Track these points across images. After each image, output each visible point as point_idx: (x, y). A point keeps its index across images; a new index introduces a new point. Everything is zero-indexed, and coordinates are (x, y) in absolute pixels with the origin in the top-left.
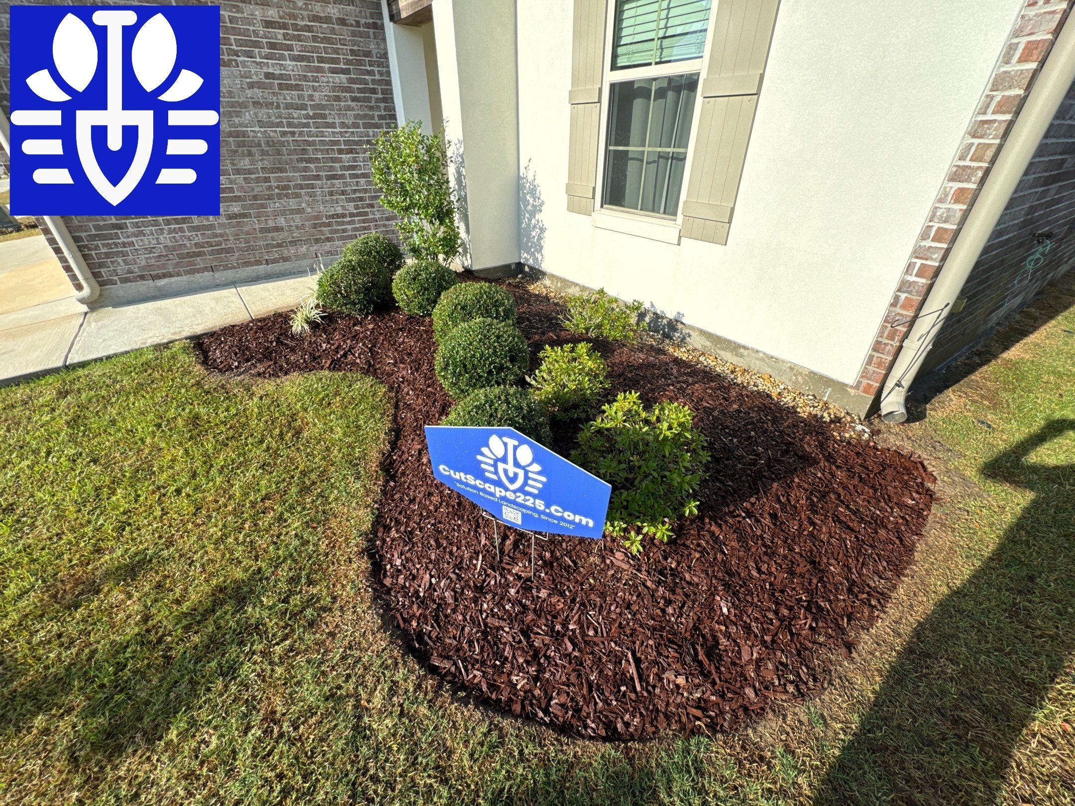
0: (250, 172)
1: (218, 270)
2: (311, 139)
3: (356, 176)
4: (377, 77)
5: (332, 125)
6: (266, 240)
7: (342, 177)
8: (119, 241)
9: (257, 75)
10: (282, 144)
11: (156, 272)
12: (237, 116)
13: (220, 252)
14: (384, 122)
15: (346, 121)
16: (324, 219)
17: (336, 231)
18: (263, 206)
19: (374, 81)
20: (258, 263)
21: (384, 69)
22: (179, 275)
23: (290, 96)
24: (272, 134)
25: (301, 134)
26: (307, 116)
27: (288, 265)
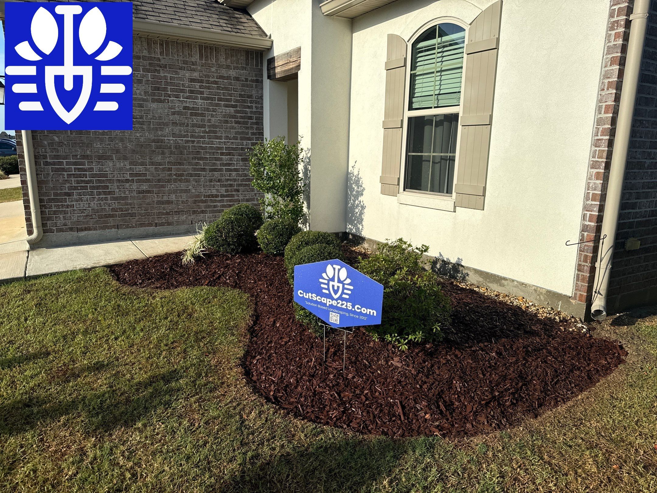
0: (160, 164)
1: (121, 228)
2: (204, 145)
3: (230, 170)
4: (254, 110)
5: (220, 138)
6: (160, 209)
7: (221, 170)
8: (66, 204)
9: (178, 108)
10: (185, 148)
11: (81, 226)
12: (160, 131)
13: (125, 215)
14: (254, 137)
15: (229, 136)
16: (203, 197)
17: (209, 207)
18: (163, 186)
19: (251, 112)
20: (150, 225)
21: (259, 105)
22: (95, 229)
23: (196, 120)
24: (180, 141)
25: (198, 142)
26: (205, 132)
27: (170, 228)
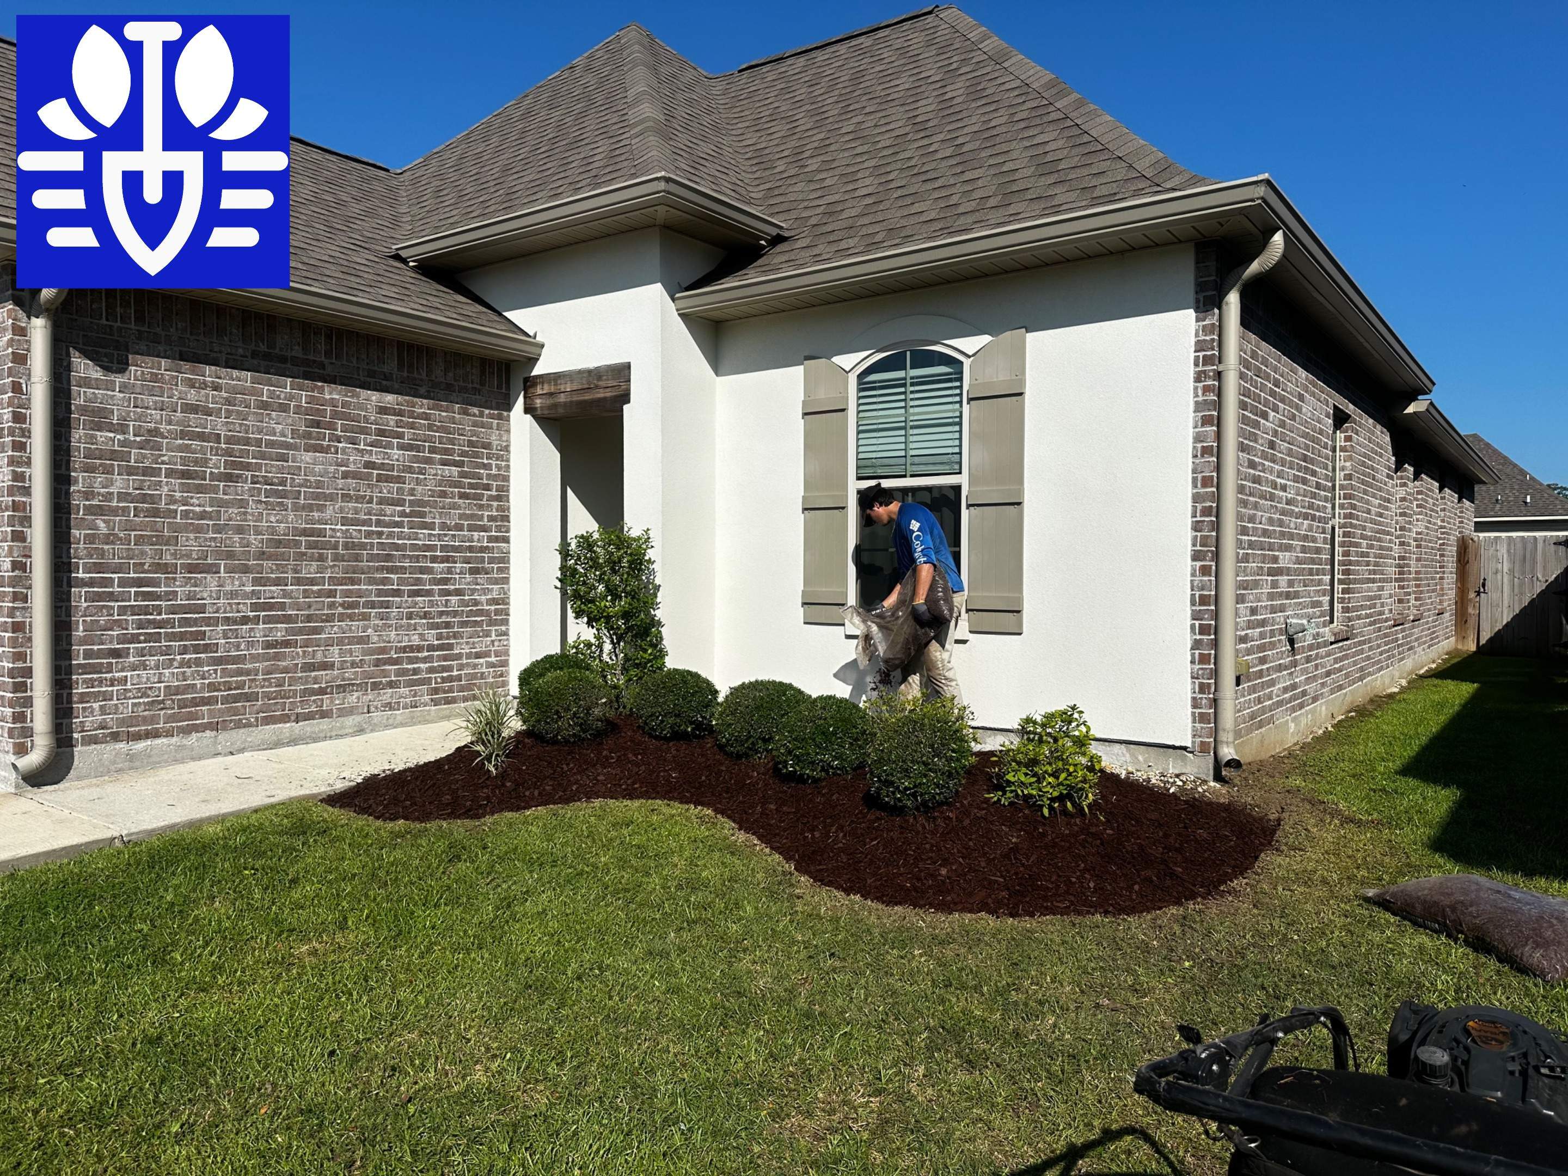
0: (312, 582)
1: (224, 729)
2: (400, 542)
3: (448, 593)
4: (494, 472)
5: (431, 526)
6: (307, 683)
7: (429, 593)
8: (109, 675)
9: (355, 464)
10: (363, 546)
11: (137, 729)
12: (318, 510)
13: (236, 699)
14: (493, 524)
15: (448, 522)
16: (393, 652)
17: (404, 672)
18: (316, 631)
19: (489, 476)
20: (285, 719)
21: (503, 464)
22: (169, 734)
23: (387, 489)
24: (354, 534)
25: (390, 535)
26: (402, 514)
27: (324, 724)
